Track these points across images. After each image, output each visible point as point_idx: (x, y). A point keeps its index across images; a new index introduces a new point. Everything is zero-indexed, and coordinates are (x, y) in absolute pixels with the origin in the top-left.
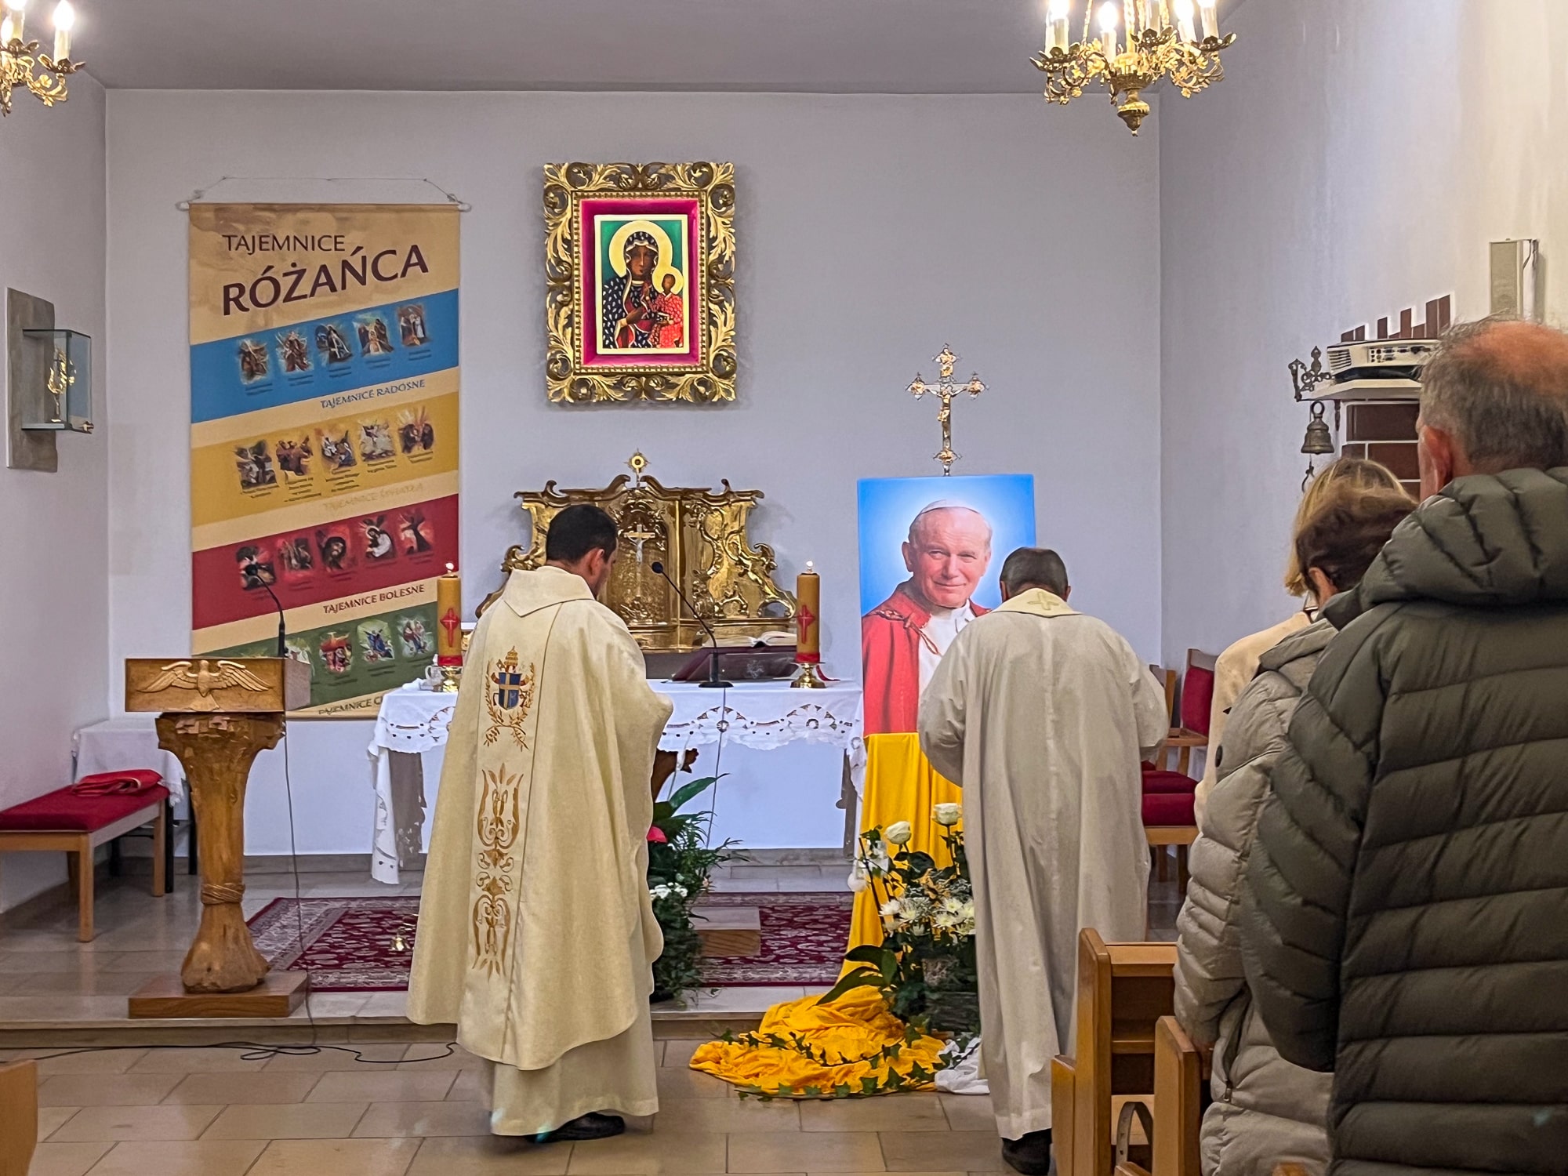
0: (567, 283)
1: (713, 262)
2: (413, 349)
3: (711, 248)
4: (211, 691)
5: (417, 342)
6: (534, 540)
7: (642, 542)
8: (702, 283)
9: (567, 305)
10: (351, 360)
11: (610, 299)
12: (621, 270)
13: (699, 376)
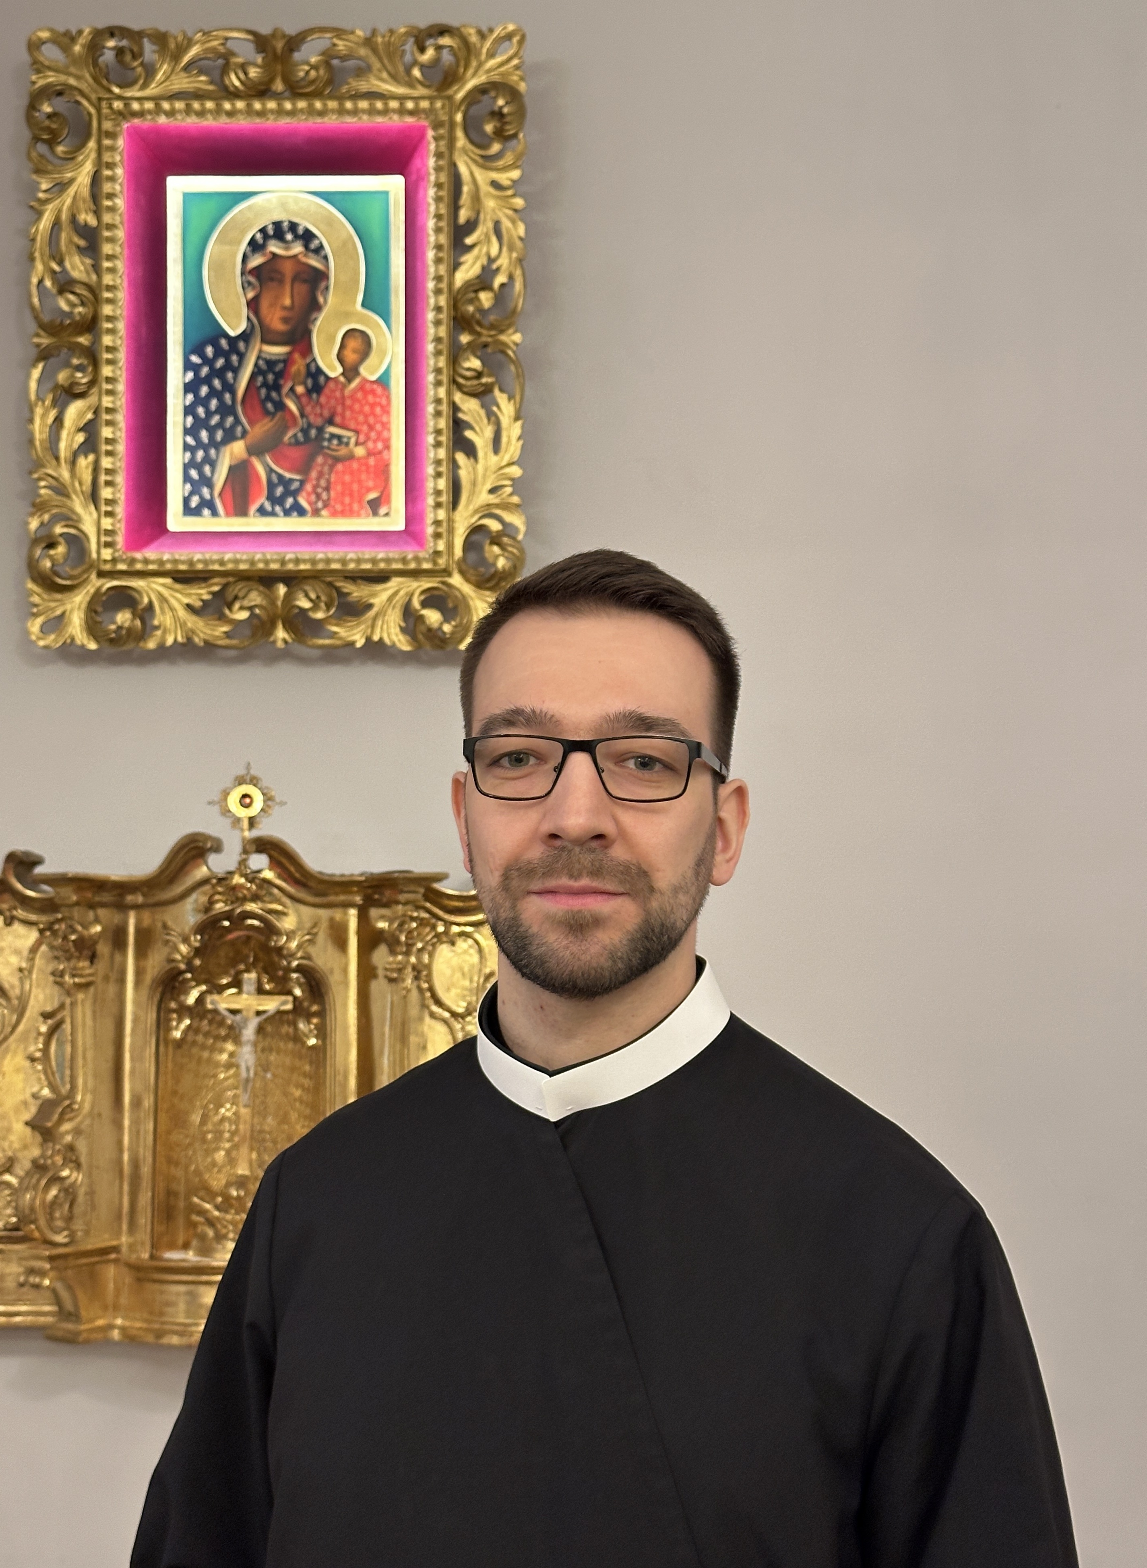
0: (83, 340)
1: (466, 285)
3: (460, 248)
7: (253, 1024)
8: (437, 339)
9: (82, 395)
11: (204, 390)
12: (233, 318)
13: (427, 584)
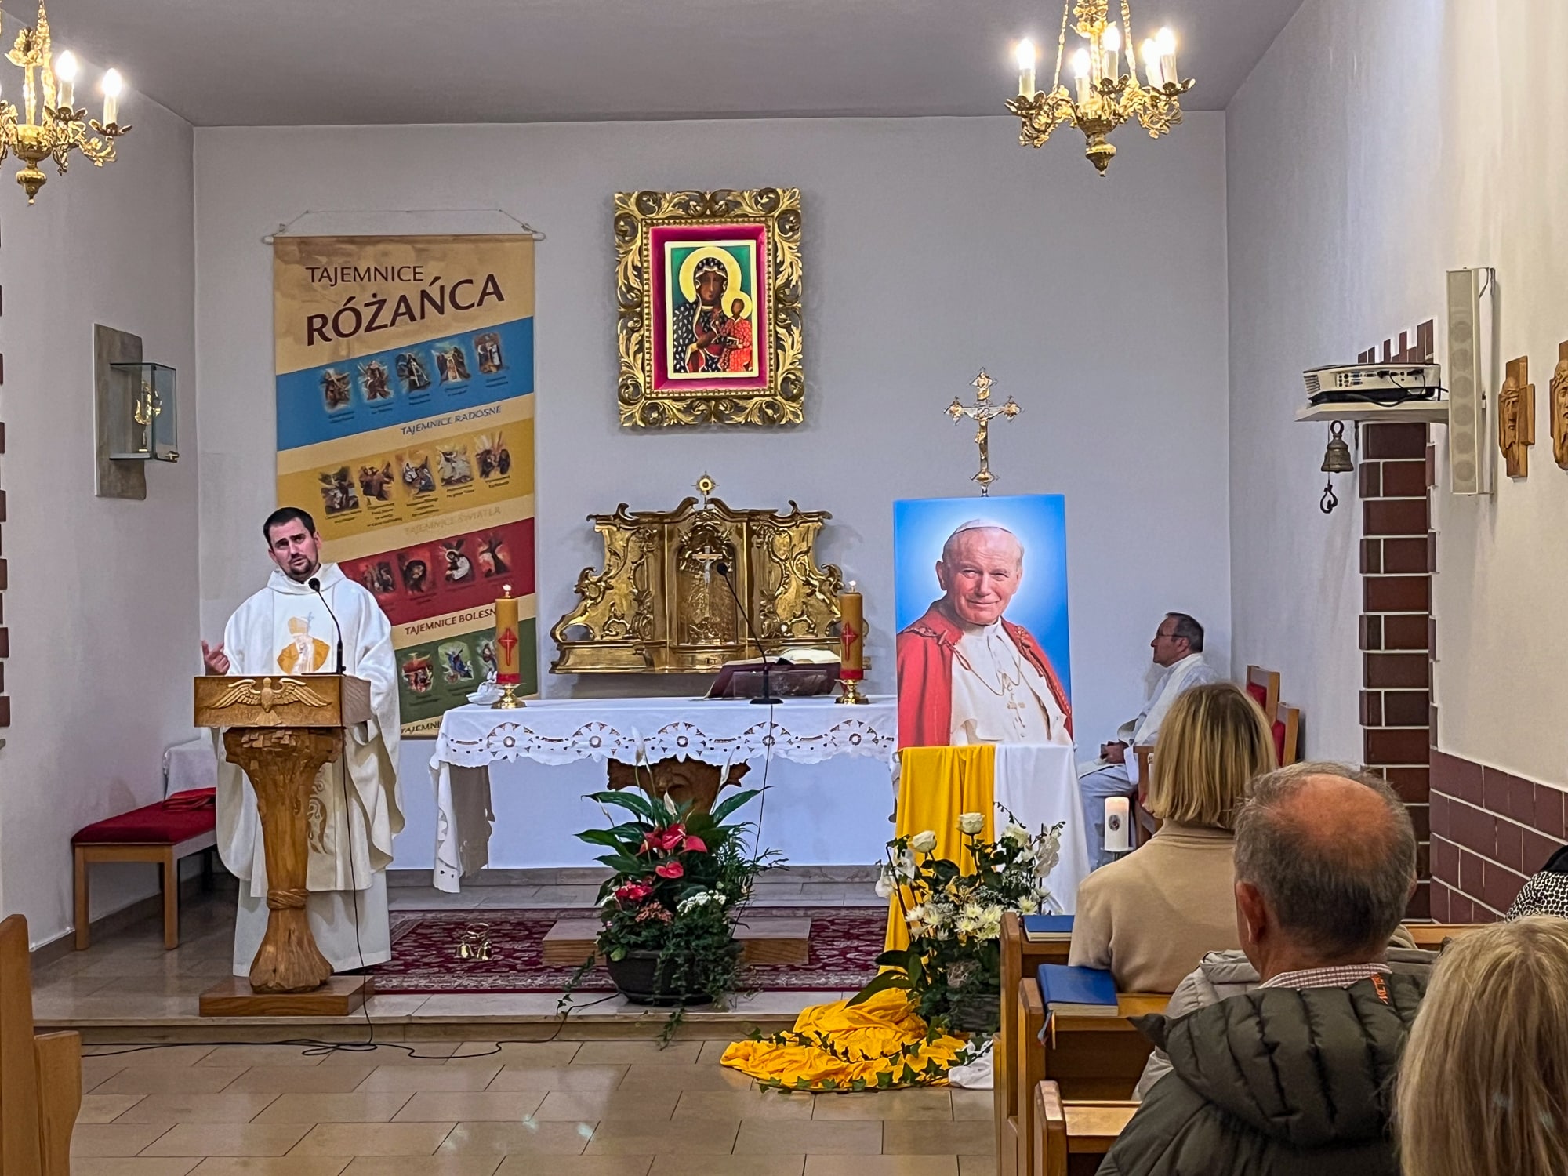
0: (638, 310)
1: (780, 287)
2: (491, 376)
3: (778, 273)
4: (273, 707)
5: (494, 369)
6: (607, 562)
7: (709, 564)
8: (769, 307)
9: (637, 331)
10: (430, 387)
11: (681, 324)
12: (691, 295)
13: (767, 399)
